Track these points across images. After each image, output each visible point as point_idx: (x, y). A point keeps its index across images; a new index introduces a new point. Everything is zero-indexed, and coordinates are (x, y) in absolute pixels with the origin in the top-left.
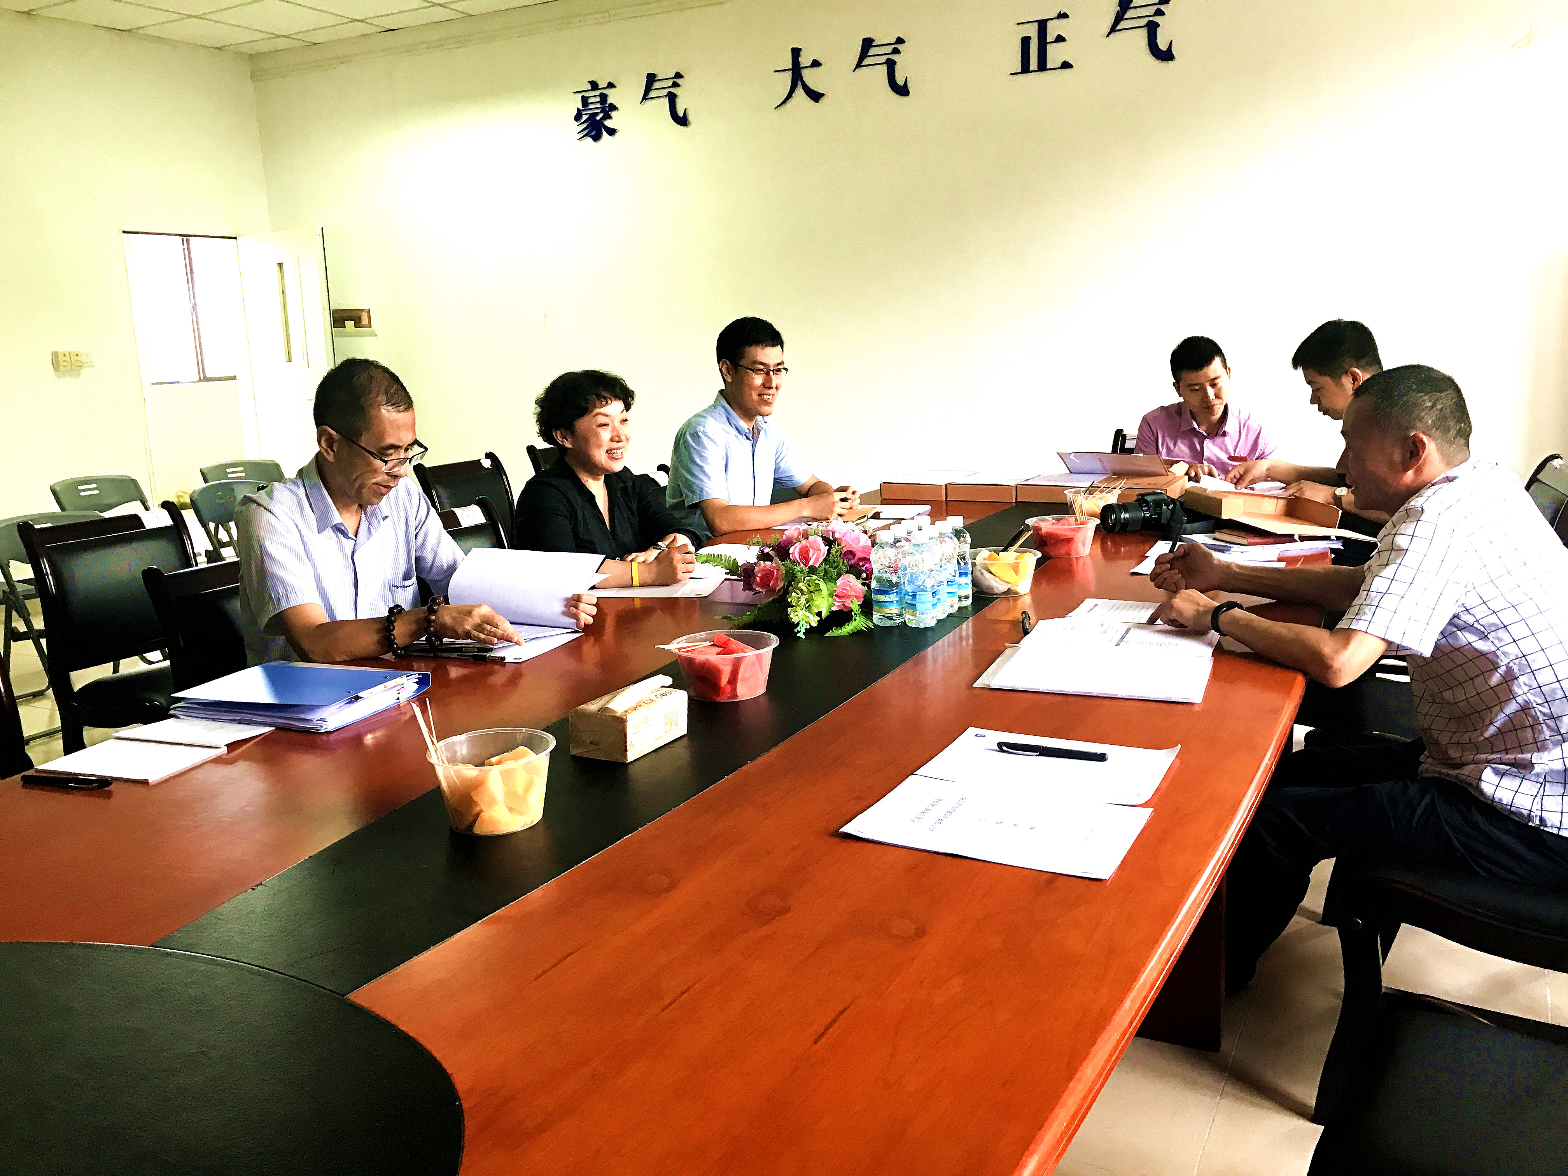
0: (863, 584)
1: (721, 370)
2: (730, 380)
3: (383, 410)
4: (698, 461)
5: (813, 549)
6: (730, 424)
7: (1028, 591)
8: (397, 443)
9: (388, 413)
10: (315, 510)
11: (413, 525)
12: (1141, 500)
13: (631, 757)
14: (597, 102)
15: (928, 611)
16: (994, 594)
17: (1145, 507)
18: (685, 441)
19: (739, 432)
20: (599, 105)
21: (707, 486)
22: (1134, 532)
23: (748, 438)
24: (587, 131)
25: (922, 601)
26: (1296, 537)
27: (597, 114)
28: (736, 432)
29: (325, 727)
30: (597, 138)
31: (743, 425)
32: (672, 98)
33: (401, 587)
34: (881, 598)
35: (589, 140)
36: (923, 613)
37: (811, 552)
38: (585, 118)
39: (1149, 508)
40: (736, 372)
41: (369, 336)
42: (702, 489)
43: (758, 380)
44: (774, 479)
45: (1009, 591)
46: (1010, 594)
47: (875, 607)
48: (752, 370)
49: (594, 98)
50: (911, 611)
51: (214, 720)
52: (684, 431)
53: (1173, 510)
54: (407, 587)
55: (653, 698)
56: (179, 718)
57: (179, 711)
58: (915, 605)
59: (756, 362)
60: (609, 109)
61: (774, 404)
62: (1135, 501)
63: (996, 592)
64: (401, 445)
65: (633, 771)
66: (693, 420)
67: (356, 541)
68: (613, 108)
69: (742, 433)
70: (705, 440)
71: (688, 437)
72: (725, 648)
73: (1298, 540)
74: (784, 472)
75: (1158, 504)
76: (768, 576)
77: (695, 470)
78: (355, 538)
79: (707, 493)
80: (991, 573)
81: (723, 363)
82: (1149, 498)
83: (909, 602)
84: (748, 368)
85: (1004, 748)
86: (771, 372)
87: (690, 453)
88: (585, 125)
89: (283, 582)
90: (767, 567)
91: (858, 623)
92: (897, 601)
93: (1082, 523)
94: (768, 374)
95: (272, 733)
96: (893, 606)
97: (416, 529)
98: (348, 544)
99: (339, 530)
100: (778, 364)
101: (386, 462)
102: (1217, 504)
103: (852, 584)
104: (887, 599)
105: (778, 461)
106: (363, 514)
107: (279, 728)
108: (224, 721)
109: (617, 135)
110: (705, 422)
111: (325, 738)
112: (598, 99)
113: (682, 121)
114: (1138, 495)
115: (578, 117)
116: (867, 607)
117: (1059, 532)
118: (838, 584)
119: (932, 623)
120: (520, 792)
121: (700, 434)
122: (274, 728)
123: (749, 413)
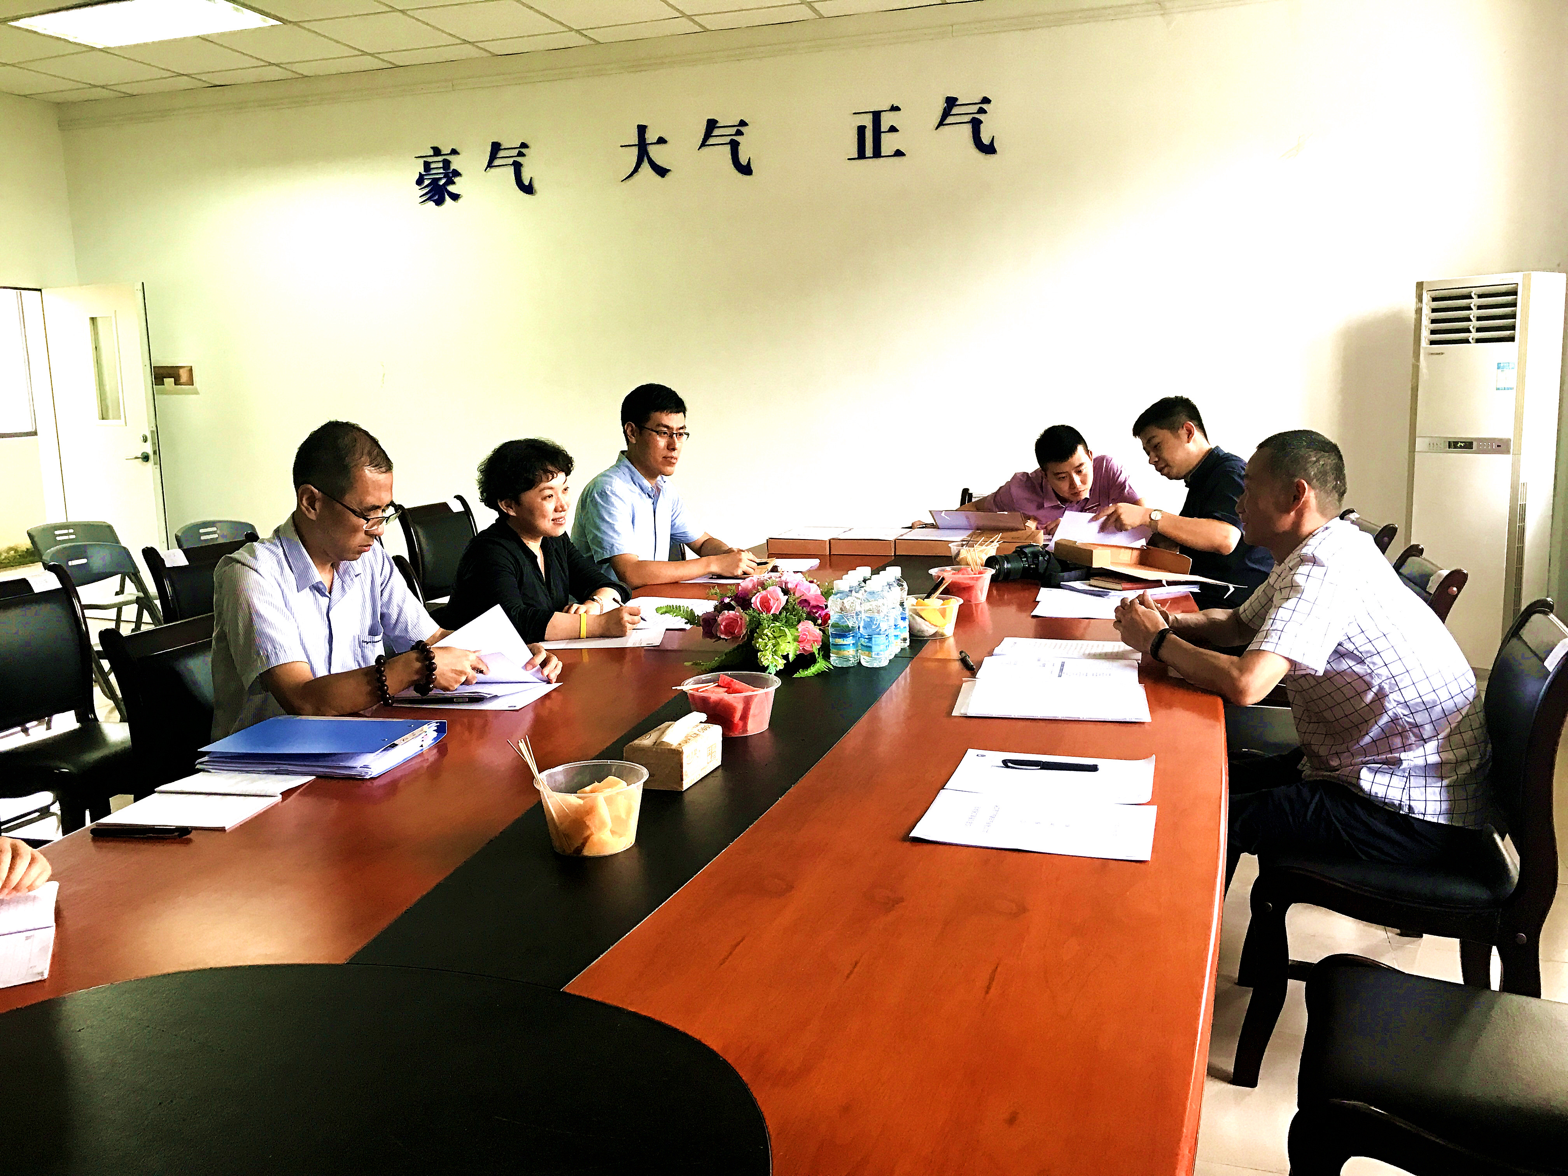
0: (820, 629)
1: (625, 432)
2: (634, 442)
3: (366, 471)
4: (607, 518)
5: (773, 599)
6: (635, 484)
7: (952, 634)
8: (377, 504)
9: (370, 473)
10: (294, 569)
11: (378, 581)
12: (1020, 552)
13: (686, 786)
14: (441, 168)
15: (881, 653)
16: (924, 637)
17: (1024, 558)
18: (593, 500)
19: (643, 490)
20: (442, 171)
21: (618, 542)
22: (1014, 581)
23: (650, 496)
24: (429, 195)
25: (877, 643)
26: (1164, 583)
27: (440, 179)
28: (639, 491)
29: (370, 773)
30: (439, 202)
31: (646, 483)
32: (518, 167)
33: (370, 642)
34: (840, 641)
35: (432, 204)
36: (878, 654)
37: (772, 602)
38: (427, 182)
39: (1027, 559)
40: (641, 433)
41: (192, 394)
42: (613, 545)
43: (662, 442)
44: (671, 535)
45: (935, 635)
46: (938, 637)
47: (833, 650)
48: (657, 432)
49: (437, 164)
50: (867, 653)
51: (247, 772)
52: (591, 490)
53: (1048, 561)
54: (376, 642)
55: (698, 733)
56: (210, 772)
57: (206, 765)
58: (870, 647)
59: (659, 425)
60: (452, 175)
61: (676, 465)
62: (1014, 552)
63: (927, 634)
64: (380, 505)
65: (687, 798)
66: (599, 479)
67: (330, 599)
68: (457, 174)
69: (645, 490)
70: (613, 499)
71: (596, 495)
72: (730, 688)
73: (1166, 585)
74: (678, 528)
75: (1035, 555)
76: (732, 624)
77: (604, 527)
78: (329, 595)
79: (618, 549)
80: (921, 617)
81: (628, 426)
82: (1027, 550)
83: (864, 644)
84: (653, 430)
85: (1009, 764)
86: (675, 435)
87: (598, 511)
88: (427, 190)
89: (272, 641)
90: (731, 616)
91: (820, 666)
92: (853, 644)
93: (980, 573)
94: (671, 436)
95: (314, 781)
96: (849, 649)
97: (381, 585)
98: (324, 601)
99: (317, 588)
100: (682, 428)
101: (368, 520)
102: (1088, 554)
103: (810, 628)
104: (845, 643)
105: (674, 517)
106: (335, 573)
107: (318, 777)
108: (258, 772)
109: (460, 201)
110: (611, 482)
111: (369, 783)
112: (441, 165)
113: (528, 189)
114: (1017, 547)
115: (420, 182)
116: (826, 650)
117: (960, 581)
118: (799, 630)
119: (884, 663)
120: (623, 816)
121: (608, 493)
122: (314, 777)
123: (651, 472)
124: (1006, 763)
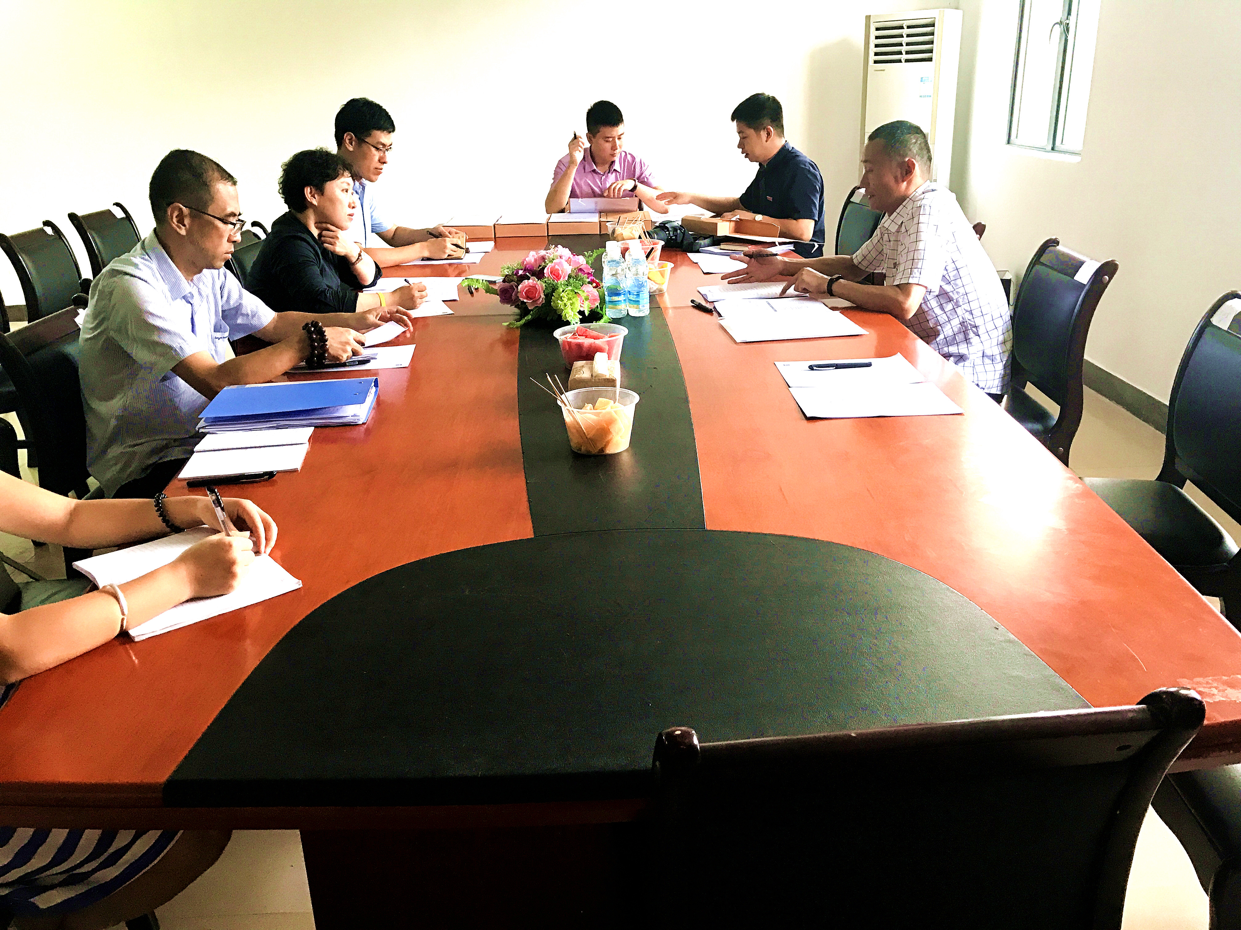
0: (597, 290)
2: (351, 150)
5: (561, 269)
7: (666, 289)
8: (234, 211)
11: (218, 286)
12: (662, 227)
29: (360, 420)
37: (560, 272)
39: (669, 232)
40: (359, 144)
43: (376, 156)
45: (656, 290)
46: (658, 292)
48: (376, 148)
53: (684, 233)
57: (209, 429)
59: (379, 142)
63: (652, 290)
64: (236, 213)
72: (587, 336)
73: (776, 244)
75: (675, 229)
76: (531, 291)
82: (668, 226)
84: (373, 145)
85: (815, 368)
86: (386, 151)
90: (530, 284)
91: (606, 317)
97: (220, 289)
103: (590, 289)
107: (316, 427)
118: (585, 292)
124: (811, 368)
